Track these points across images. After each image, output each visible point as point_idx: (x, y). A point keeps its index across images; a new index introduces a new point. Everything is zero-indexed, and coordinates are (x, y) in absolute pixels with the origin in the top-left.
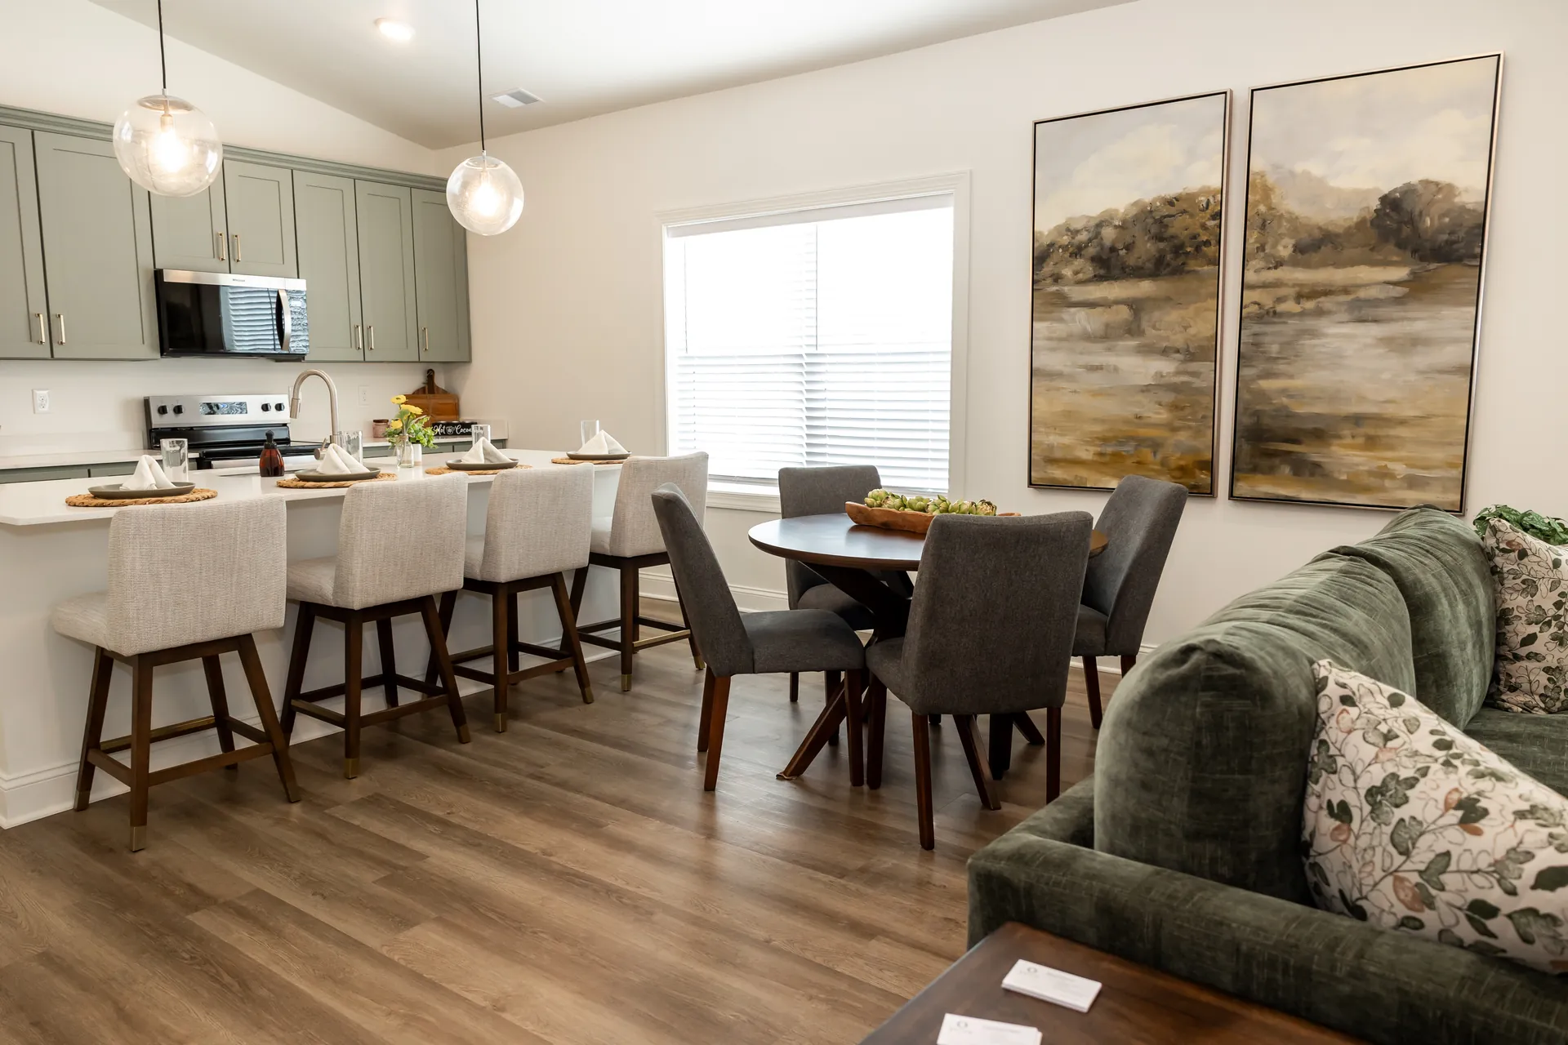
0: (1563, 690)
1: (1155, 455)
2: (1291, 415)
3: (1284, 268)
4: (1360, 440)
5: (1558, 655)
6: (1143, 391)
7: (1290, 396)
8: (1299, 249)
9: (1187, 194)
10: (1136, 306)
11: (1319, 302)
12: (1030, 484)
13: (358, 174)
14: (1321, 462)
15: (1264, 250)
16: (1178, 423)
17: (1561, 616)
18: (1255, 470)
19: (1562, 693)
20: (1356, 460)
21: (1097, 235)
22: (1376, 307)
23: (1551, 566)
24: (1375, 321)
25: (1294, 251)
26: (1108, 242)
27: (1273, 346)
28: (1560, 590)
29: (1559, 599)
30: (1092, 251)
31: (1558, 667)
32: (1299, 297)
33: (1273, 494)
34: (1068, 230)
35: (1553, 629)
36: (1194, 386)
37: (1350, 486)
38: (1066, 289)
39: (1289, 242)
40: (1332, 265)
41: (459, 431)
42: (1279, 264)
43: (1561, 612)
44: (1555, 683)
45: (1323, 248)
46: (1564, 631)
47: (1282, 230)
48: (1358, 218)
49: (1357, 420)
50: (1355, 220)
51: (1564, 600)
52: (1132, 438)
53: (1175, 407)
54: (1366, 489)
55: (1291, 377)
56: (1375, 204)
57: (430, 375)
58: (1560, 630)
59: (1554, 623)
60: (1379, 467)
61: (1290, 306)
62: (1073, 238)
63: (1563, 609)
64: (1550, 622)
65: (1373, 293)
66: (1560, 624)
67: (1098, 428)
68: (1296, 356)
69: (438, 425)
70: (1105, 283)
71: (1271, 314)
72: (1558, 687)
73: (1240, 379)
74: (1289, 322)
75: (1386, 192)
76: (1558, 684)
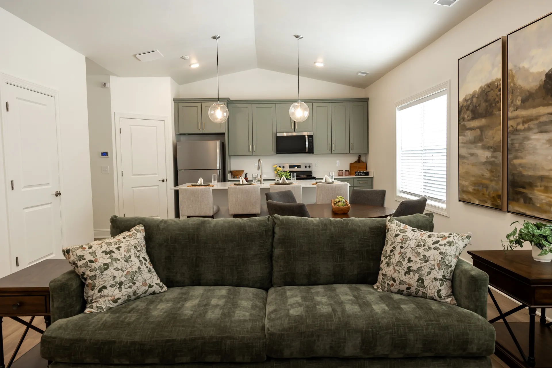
0: (387, 283)
1: (487, 191)
2: (523, 176)
3: (519, 110)
4: (543, 188)
5: (386, 270)
6: (484, 164)
7: (522, 167)
8: (523, 101)
9: (493, 82)
10: (481, 129)
11: (529, 124)
12: (459, 201)
13: (331, 101)
14: (531, 197)
15: (513, 103)
16: (492, 178)
17: (391, 255)
18: (514, 200)
19: (386, 285)
20: (542, 197)
21: (472, 101)
22: (546, 125)
23: (394, 236)
24: (546, 132)
25: (521, 102)
26: (474, 104)
27: (517, 144)
28: (393, 245)
29: (393, 249)
30: (471, 108)
31: (385, 274)
32: (524, 122)
33: (518, 211)
34: (466, 100)
35: (387, 260)
36: (496, 162)
37: (541, 210)
38: (466, 123)
39: (520, 98)
40: (532, 107)
41: (362, 174)
42: (517, 109)
43: (392, 254)
44: (384, 280)
45: (529, 100)
46: (390, 261)
47: (518, 94)
48: (539, 84)
49: (542, 178)
50: (538, 86)
51: (394, 250)
52: (482, 184)
53: (491, 171)
54: (545, 212)
55: (522, 158)
56: (544, 78)
57: (360, 157)
58: (389, 260)
59: (388, 257)
60: (549, 201)
61: (521, 127)
62: (467, 103)
63: (393, 253)
64: (387, 257)
65: (544, 119)
66: (390, 258)
67: (473, 179)
68: (523, 149)
69: (357, 172)
70: (474, 120)
71: (516, 130)
72: (385, 282)
73: (509, 159)
74: (521, 134)
75: (547, 72)
76: (385, 281)
